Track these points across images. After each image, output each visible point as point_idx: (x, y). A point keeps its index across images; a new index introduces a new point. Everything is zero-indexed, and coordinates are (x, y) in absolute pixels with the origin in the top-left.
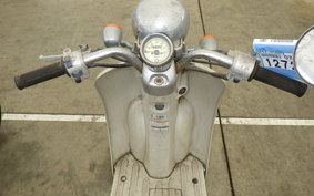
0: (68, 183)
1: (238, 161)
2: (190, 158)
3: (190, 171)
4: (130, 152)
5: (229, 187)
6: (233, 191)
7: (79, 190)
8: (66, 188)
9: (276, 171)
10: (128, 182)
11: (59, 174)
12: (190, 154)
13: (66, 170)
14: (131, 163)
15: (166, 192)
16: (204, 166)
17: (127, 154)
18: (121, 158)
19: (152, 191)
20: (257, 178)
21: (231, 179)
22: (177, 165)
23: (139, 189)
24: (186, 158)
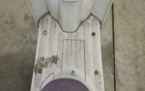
0: (12, 28)
1: (120, 13)
2: (92, 17)
3: (91, 27)
4: (49, 13)
5: (112, 30)
6: (113, 32)
7: (20, 33)
8: (11, 32)
9: (141, 20)
10: (48, 35)
11: (5, 23)
12: (91, 14)
13: (9, 20)
14: (50, 21)
15: (74, 42)
16: (101, 23)
17: (46, 14)
18: (43, 17)
19: (65, 42)
20: (129, 24)
21: (113, 25)
22: (82, 23)
23: (56, 40)
24: (88, 18)
